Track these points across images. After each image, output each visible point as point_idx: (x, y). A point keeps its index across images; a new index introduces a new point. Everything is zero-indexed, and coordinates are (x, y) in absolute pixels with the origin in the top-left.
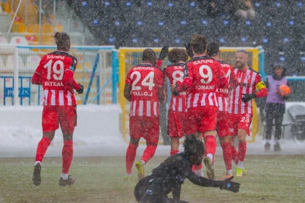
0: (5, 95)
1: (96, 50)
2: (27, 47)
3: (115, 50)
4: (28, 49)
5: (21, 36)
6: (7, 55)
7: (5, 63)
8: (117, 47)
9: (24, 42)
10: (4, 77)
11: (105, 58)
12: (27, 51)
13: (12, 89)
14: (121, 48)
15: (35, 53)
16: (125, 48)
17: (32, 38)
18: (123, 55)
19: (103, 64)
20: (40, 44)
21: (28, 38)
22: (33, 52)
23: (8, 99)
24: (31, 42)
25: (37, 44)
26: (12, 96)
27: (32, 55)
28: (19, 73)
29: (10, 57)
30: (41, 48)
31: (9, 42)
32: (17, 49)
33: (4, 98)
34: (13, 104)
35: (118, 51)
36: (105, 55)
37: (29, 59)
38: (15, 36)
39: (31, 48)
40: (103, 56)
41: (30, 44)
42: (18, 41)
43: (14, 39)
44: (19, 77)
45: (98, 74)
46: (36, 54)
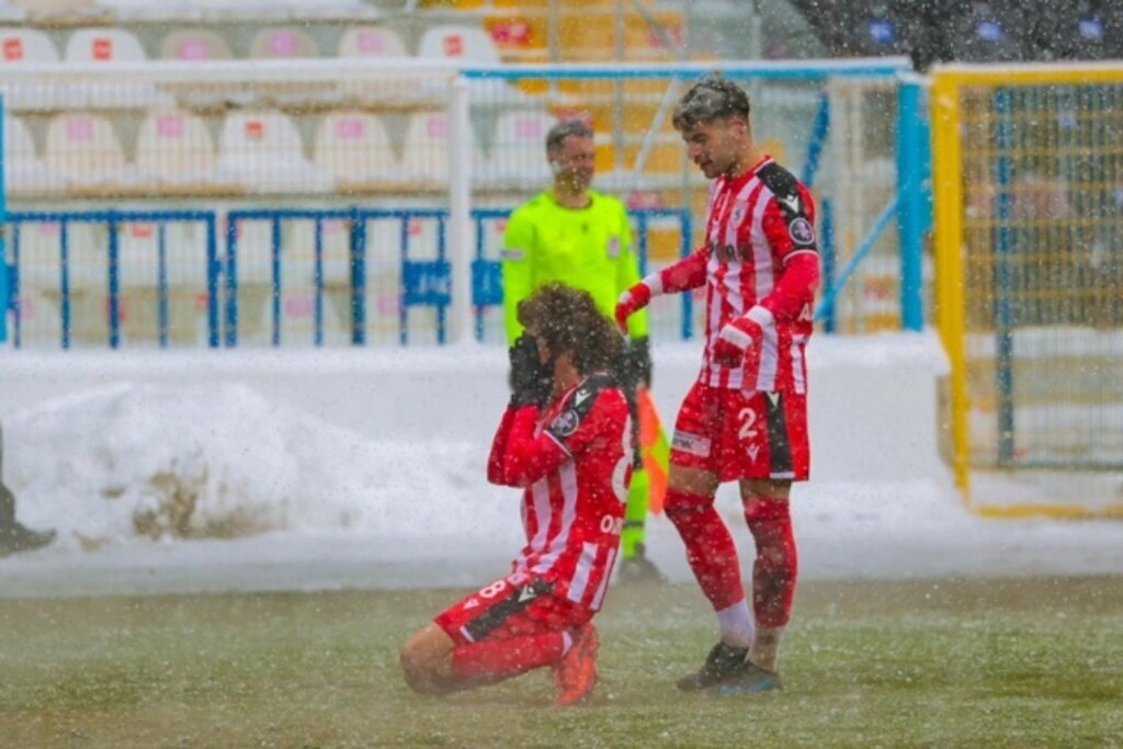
0: (410, 298)
1: (814, 80)
2: (492, 74)
3: (912, 78)
4: (500, 83)
5: (471, 21)
6: (408, 110)
7: (398, 148)
8: (920, 64)
9: (482, 51)
10: (403, 216)
11: (857, 116)
12: (493, 90)
13: (440, 268)
14: (938, 68)
15: (532, 98)
16: (957, 69)
17: (517, 30)
18: (948, 102)
19: (849, 142)
20: (554, 59)
21: (499, 32)
22: (521, 96)
23: (421, 315)
24: (513, 51)
25: (538, 60)
26: (441, 302)
27: (517, 107)
29: (418, 125)
30: (561, 74)
31: (413, 49)
32: (463, 81)
33: (404, 316)
34: (441, 337)
35: (924, 81)
36: (857, 100)
37: (506, 127)
38: (441, 21)
39: (513, 78)
40: (849, 109)
41: (506, 60)
42: (454, 46)
43: (434, 38)
44: (479, 215)
45: (826, 193)
46: (538, 107)
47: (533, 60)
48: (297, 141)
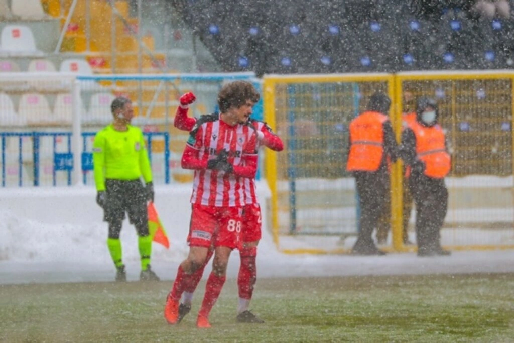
0: (57, 167)
1: (217, 81)
2: (90, 79)
3: (256, 80)
4: (93, 82)
5: (81, 58)
6: (56, 93)
7: (52, 108)
8: (259, 75)
9: (85, 70)
10: (55, 135)
12: (90, 85)
13: (69, 155)
14: (266, 76)
15: (106, 88)
16: (274, 77)
17: (99, 61)
18: (270, 90)
20: (115, 72)
21: (92, 62)
22: (101, 87)
23: (61, 174)
24: (98, 70)
25: (108, 73)
26: (69, 168)
27: (99, 92)
28: (83, 126)
29: (60, 98)
30: (116, 79)
31: (58, 69)
32: (78, 82)
33: (54, 174)
34: (69, 183)
35: (261, 81)
37: (95, 99)
38: (69, 58)
39: (98, 80)
41: (96, 73)
42: (74, 67)
43: (66, 64)
44: (85, 135)
46: (108, 91)
47: (105, 73)
48: (11, 105)
